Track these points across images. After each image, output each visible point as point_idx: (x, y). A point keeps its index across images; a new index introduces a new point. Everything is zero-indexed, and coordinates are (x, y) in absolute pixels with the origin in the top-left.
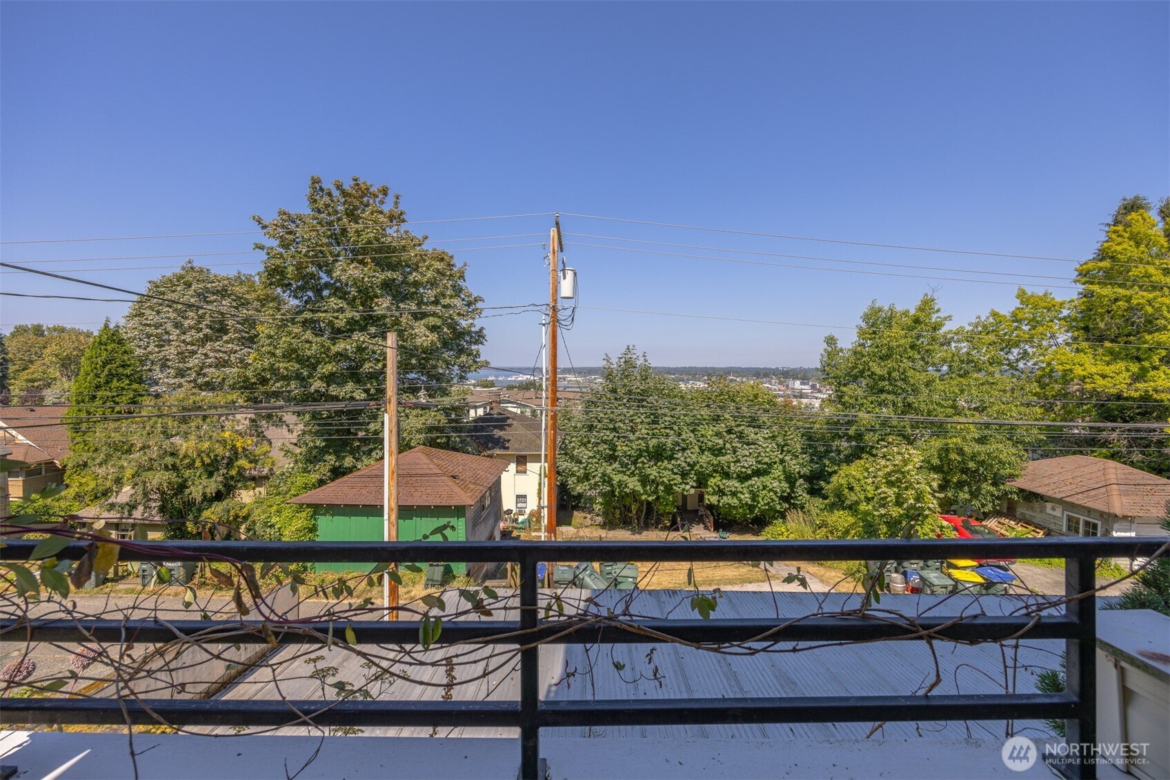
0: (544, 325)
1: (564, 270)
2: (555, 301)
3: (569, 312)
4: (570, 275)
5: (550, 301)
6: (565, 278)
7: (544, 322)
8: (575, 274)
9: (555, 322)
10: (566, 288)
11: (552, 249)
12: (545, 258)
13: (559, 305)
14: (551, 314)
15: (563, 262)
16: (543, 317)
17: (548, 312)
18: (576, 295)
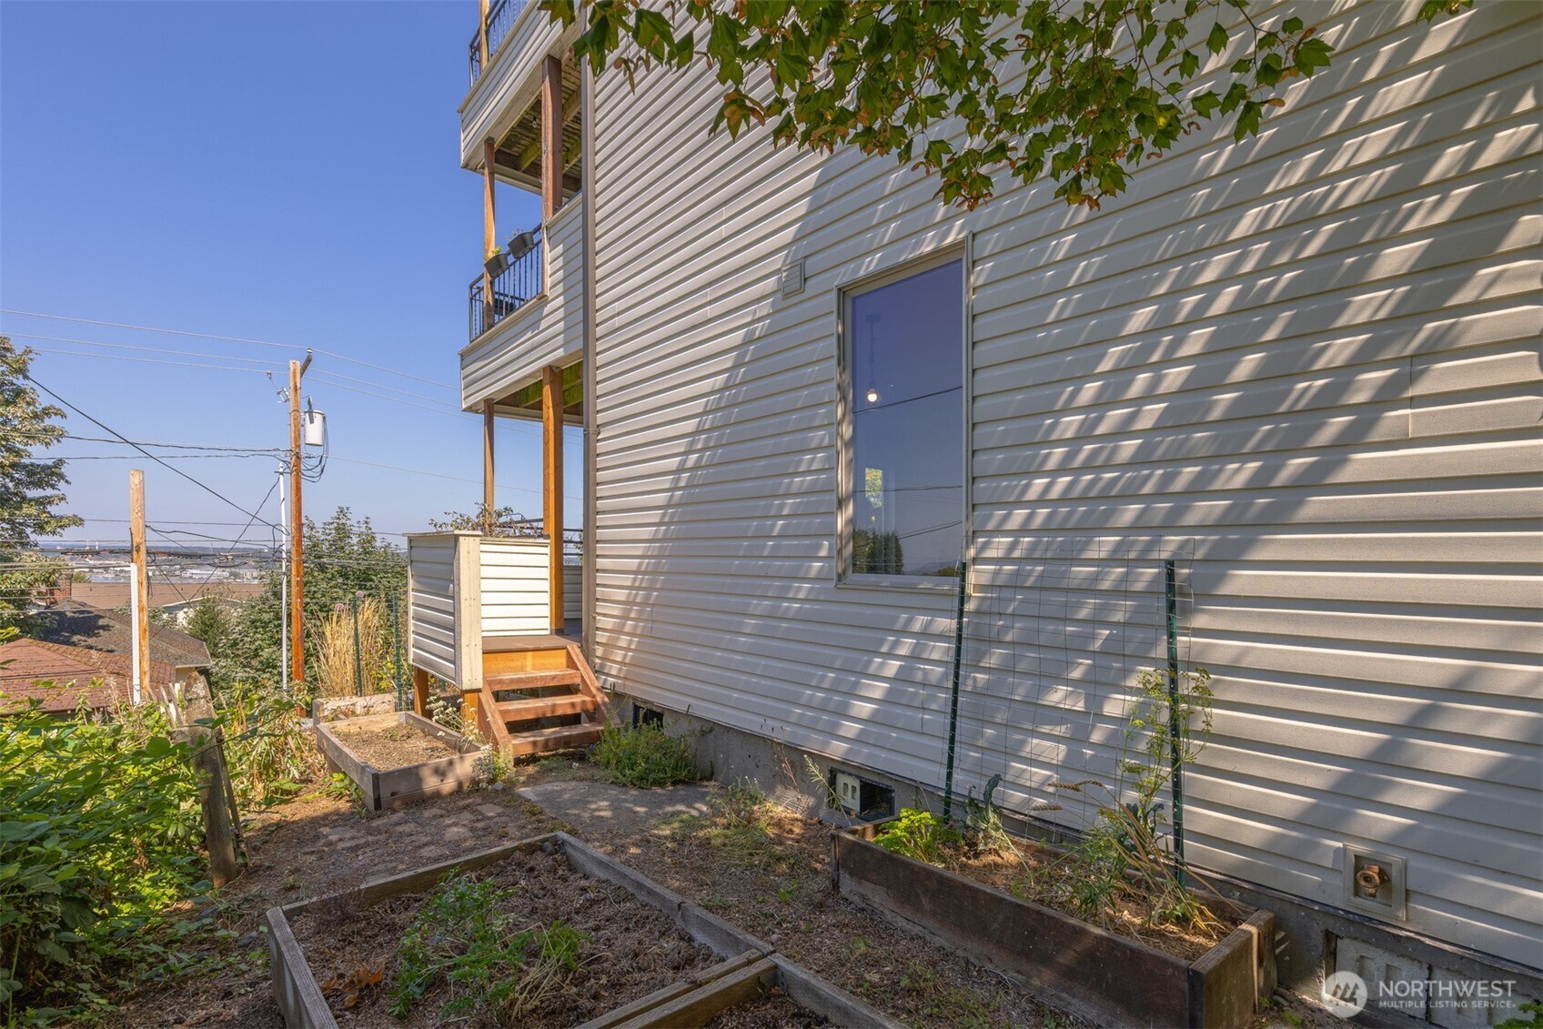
0: (281, 473)
1: (310, 412)
2: (299, 446)
3: (316, 461)
4: (318, 419)
5: (289, 444)
6: (312, 422)
7: (281, 470)
8: (324, 418)
9: (297, 474)
10: (313, 433)
11: (292, 385)
12: (279, 393)
13: (303, 454)
14: (293, 461)
15: (309, 402)
16: (281, 464)
17: (288, 459)
18: (325, 443)
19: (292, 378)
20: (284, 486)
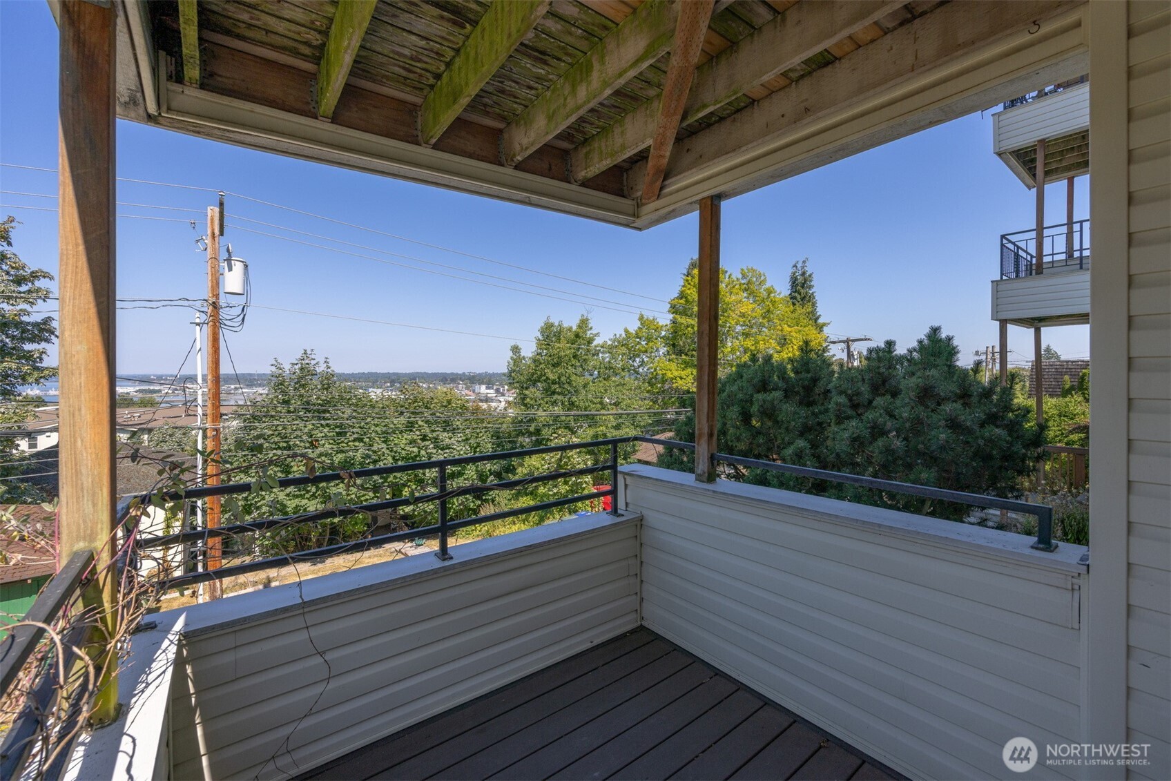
0: (198, 324)
1: (229, 260)
2: (217, 296)
3: (238, 310)
4: (238, 267)
5: (207, 294)
6: (230, 269)
7: (198, 321)
8: (246, 266)
9: (216, 323)
10: (233, 280)
11: (209, 232)
12: (198, 241)
13: (222, 301)
14: (209, 311)
15: (228, 250)
16: (198, 314)
17: (205, 309)
18: (245, 293)
19: (209, 225)
20: (201, 337)
